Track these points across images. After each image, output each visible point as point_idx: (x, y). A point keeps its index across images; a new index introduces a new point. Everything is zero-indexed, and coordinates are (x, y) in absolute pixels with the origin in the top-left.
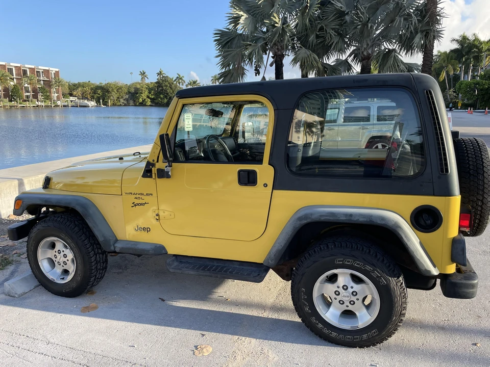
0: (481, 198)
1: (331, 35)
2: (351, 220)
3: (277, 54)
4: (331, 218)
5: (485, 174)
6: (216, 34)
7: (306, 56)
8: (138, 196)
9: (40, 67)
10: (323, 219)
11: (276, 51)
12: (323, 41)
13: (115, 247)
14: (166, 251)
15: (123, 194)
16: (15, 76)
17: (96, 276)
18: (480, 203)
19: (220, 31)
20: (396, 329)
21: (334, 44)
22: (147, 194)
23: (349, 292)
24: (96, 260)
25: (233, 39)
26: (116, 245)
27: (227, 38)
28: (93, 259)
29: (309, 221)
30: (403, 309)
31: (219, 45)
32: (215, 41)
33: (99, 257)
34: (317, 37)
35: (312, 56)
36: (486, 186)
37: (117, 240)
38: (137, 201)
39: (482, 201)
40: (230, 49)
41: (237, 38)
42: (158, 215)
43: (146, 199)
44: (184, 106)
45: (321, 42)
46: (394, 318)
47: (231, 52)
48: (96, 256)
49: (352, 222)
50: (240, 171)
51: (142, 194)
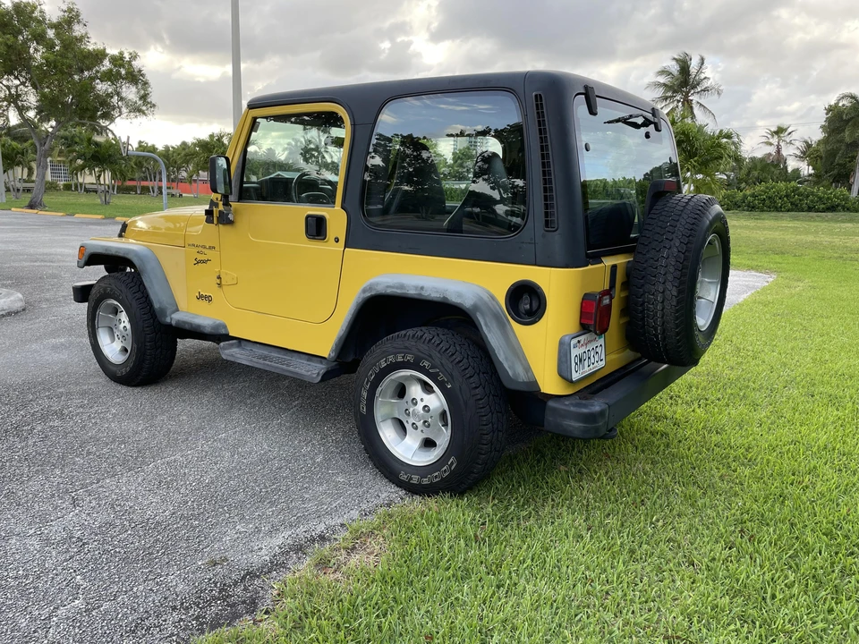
2: (420, 294)
4: (399, 291)
8: (200, 249)
10: (389, 291)
13: (171, 319)
14: (228, 331)
15: (187, 246)
22: (210, 248)
26: (173, 316)
29: (373, 293)
37: (177, 309)
38: (200, 257)
42: (219, 278)
43: (209, 254)
44: (254, 119)
49: (423, 298)
50: (308, 217)
51: (204, 247)
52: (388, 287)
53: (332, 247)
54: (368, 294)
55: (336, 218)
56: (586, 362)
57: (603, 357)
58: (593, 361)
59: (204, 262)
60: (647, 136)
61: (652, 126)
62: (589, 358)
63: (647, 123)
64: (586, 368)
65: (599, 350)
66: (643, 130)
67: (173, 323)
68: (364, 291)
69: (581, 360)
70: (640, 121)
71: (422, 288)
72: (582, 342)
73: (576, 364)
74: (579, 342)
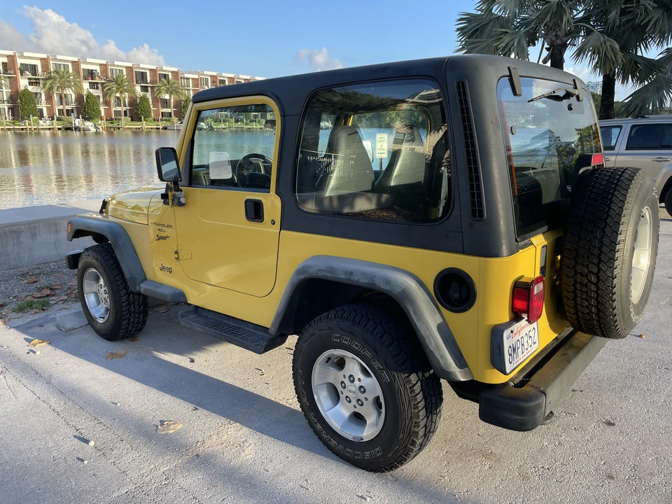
0: (595, 270)
1: (646, 9)
2: (350, 279)
3: (555, 44)
4: (329, 275)
5: (607, 230)
6: (461, 19)
7: (598, 44)
9: (241, 76)
10: (321, 274)
11: (554, 38)
12: (633, 19)
13: (140, 288)
14: (186, 299)
15: (149, 224)
16: (191, 88)
17: (129, 320)
18: (593, 279)
19: (468, 14)
20: (407, 453)
21: (652, 22)
22: (168, 226)
23: (355, 386)
24: (128, 300)
25: (487, 24)
26: (141, 285)
27: (475, 24)
28: (124, 299)
29: (306, 276)
30: (413, 425)
31: (464, 34)
32: (458, 30)
33: (133, 298)
34: (623, 12)
35: (608, 44)
36: (604, 249)
37: (145, 279)
38: (161, 234)
39: (597, 275)
40: (479, 40)
41: (491, 24)
42: (177, 253)
43: (168, 232)
44: (199, 112)
45: (627, 21)
46: (401, 436)
47: (480, 44)
48: (129, 296)
49: (352, 283)
50: (247, 201)
51: (163, 225)
52: (319, 270)
53: (269, 228)
54: (302, 277)
55: (272, 203)
56: (520, 351)
57: (536, 340)
58: (526, 346)
59: (164, 238)
60: (570, 108)
61: (575, 98)
62: (523, 345)
63: (568, 95)
64: (520, 355)
65: (532, 334)
66: (565, 103)
67: (142, 291)
68: (298, 272)
69: (514, 350)
70: (562, 94)
71: (351, 273)
72: (515, 331)
73: (510, 355)
74: (512, 332)
